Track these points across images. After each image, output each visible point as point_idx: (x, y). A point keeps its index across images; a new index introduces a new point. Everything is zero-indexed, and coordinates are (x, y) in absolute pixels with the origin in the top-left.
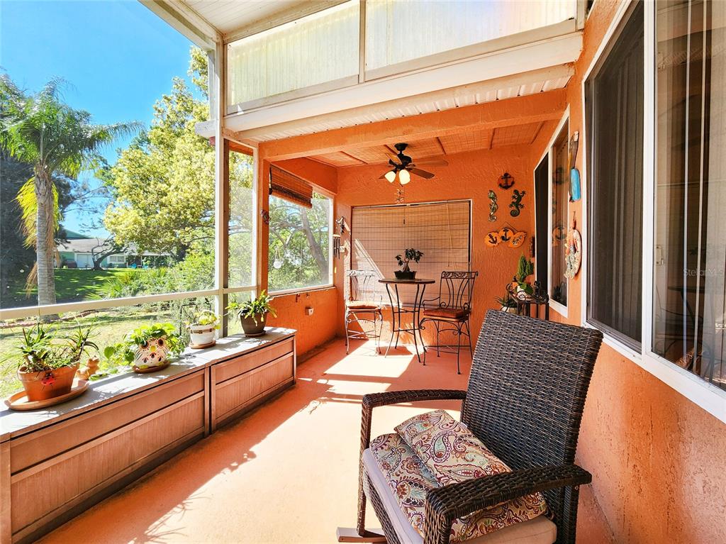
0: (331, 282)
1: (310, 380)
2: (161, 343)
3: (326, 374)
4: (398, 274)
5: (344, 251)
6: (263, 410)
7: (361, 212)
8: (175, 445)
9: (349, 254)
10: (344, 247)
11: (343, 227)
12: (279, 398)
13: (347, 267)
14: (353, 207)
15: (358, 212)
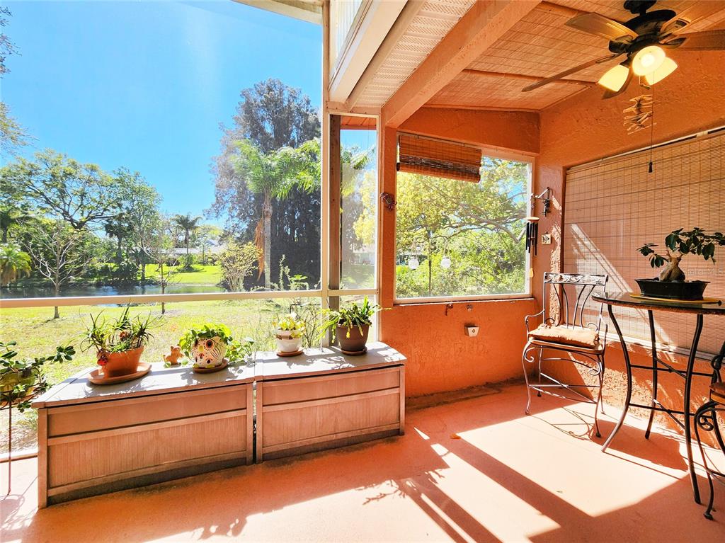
0: (527, 291)
1: (426, 437)
2: (209, 344)
3: (459, 438)
4: (648, 287)
5: (549, 242)
6: (329, 458)
7: (582, 174)
8: (206, 460)
9: (559, 248)
10: (549, 236)
11: (549, 204)
12: (363, 447)
13: (555, 268)
14: (567, 169)
15: (577, 175)
